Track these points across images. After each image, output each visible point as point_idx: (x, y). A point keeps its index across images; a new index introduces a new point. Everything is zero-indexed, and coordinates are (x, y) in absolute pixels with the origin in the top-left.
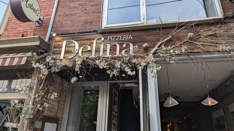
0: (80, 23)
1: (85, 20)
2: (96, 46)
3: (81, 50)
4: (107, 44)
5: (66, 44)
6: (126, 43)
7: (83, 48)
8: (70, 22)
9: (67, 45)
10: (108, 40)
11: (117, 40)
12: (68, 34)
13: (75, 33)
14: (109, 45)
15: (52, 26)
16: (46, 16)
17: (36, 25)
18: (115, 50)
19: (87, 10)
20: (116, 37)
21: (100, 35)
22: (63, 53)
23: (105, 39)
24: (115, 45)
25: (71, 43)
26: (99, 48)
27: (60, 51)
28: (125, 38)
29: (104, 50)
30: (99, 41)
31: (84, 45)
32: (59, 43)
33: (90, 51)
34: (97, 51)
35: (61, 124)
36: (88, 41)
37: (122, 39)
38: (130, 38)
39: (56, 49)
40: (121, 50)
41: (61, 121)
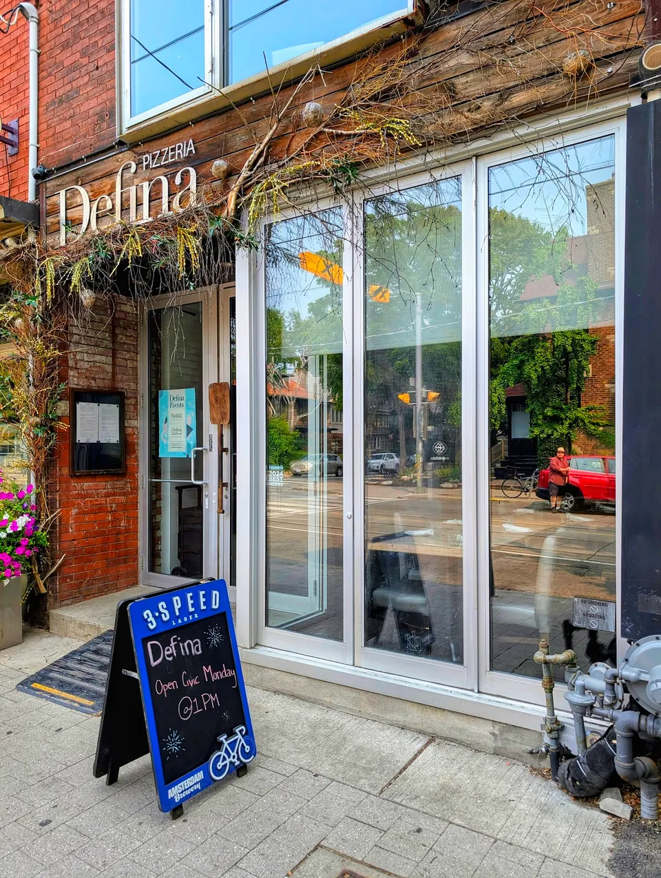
0: (90, 120)
1: (98, 108)
2: (122, 193)
3: (96, 213)
4: (141, 182)
5: (67, 199)
6: (180, 172)
7: (98, 206)
8: (68, 124)
9: (69, 202)
10: (144, 169)
11: (162, 163)
12: (72, 166)
13: (82, 160)
14: (147, 183)
15: (38, 148)
16: (23, 116)
17: (9, 151)
18: (159, 199)
19: (100, 69)
20: (161, 154)
21: (128, 154)
22: (63, 229)
23: (139, 164)
24: (159, 182)
25: (75, 193)
26: (128, 200)
27: (59, 223)
28: (180, 151)
29: (139, 204)
30: (127, 175)
31: (99, 194)
32: (54, 199)
33: (112, 211)
34: (125, 209)
35: (135, 405)
36: (107, 181)
37: (173, 157)
38: (189, 149)
39: (50, 220)
40: (171, 194)
41: (136, 398)
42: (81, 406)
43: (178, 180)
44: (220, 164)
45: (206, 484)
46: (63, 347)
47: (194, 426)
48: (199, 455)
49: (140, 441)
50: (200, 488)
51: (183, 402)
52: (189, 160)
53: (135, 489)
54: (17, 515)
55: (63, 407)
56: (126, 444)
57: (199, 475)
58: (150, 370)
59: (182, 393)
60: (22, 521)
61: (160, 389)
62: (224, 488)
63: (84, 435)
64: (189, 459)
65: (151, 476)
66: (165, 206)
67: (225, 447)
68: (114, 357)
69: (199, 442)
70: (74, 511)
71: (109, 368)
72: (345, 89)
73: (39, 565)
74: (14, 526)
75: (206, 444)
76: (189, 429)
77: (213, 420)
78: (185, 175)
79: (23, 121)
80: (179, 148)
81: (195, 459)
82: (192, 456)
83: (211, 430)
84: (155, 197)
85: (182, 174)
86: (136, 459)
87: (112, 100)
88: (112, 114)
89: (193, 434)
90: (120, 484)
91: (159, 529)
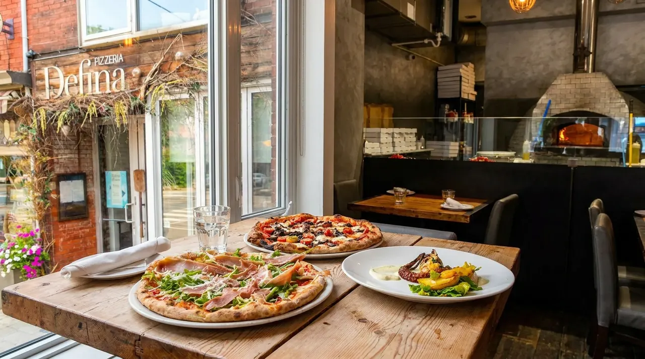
0: (61, 30)
1: (66, 24)
2: (83, 75)
3: (68, 83)
4: (94, 71)
5: (49, 73)
7: (69, 80)
8: (47, 29)
9: (50, 75)
10: (95, 65)
11: (105, 64)
13: (57, 52)
14: (98, 72)
15: (28, 39)
16: (16, 17)
17: (7, 36)
18: (104, 82)
19: (67, 2)
20: (105, 58)
21: (86, 55)
22: (47, 90)
23: (92, 61)
24: (104, 73)
25: (54, 71)
26: (87, 80)
27: (44, 85)
28: (115, 59)
29: (93, 83)
30: (85, 66)
31: (69, 73)
32: (41, 72)
33: (78, 85)
34: (85, 84)
35: (93, 179)
36: (74, 68)
37: (112, 61)
38: (120, 59)
39: (39, 83)
40: (111, 80)
41: (93, 175)
42: (62, 183)
43: (114, 74)
44: (136, 71)
45: (134, 222)
46: (51, 154)
47: (126, 191)
48: (129, 207)
49: (96, 198)
50: (131, 224)
51: (120, 178)
52: (120, 64)
53: (94, 224)
54: (32, 245)
55: (52, 186)
56: (88, 201)
57: (130, 217)
58: (100, 159)
59: (118, 173)
60: (35, 248)
61: (106, 170)
62: (143, 225)
63: (64, 199)
64: (123, 209)
65: (103, 217)
66: (108, 86)
67: (143, 203)
68: (79, 154)
69: (129, 200)
70: (62, 240)
71: (77, 160)
72: (194, 45)
73: (44, 269)
74: (31, 251)
75: (133, 201)
76: (123, 193)
77: (137, 190)
78: (118, 72)
79: (16, 21)
80: (115, 58)
81: (127, 210)
82: (126, 208)
83: (135, 194)
84: (102, 80)
85: (116, 71)
86: (94, 208)
87: (75, 21)
88: (75, 29)
89: (126, 195)
90: (85, 222)
91: (109, 244)
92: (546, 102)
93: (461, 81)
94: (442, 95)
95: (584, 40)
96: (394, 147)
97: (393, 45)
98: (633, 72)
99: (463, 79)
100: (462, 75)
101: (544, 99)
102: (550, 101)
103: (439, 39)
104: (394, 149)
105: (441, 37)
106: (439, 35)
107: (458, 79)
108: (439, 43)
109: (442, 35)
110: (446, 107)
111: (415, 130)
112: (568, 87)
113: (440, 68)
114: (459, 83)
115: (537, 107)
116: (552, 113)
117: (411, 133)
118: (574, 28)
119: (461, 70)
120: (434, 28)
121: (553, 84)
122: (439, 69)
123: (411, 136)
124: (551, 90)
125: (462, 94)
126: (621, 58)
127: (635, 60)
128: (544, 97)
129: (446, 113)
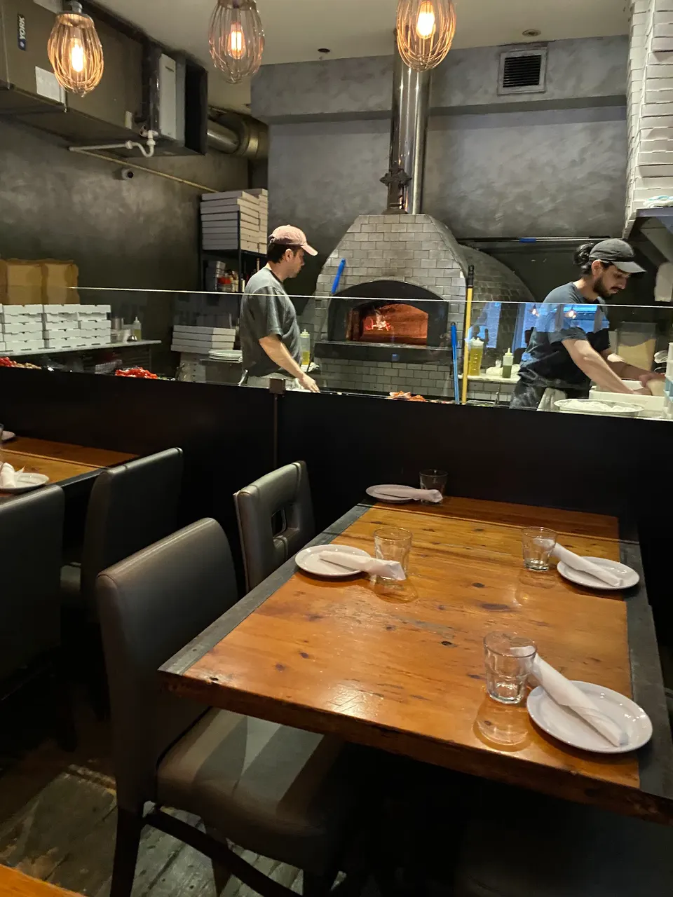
92: (338, 263)
93: (239, 219)
94: (208, 245)
95: (403, 159)
96: (46, 339)
97: (72, 149)
98: (499, 215)
99: (242, 216)
100: (242, 209)
101: (334, 259)
102: (344, 262)
103: (152, 143)
104: (46, 344)
105: (155, 138)
106: (151, 134)
107: (235, 216)
108: (152, 150)
109: (156, 133)
110: (218, 266)
111: (107, 308)
112: (374, 238)
113: (205, 197)
114: (236, 222)
115: (324, 271)
116: (348, 283)
117: (99, 314)
118: (388, 136)
119: (240, 202)
120: (136, 121)
121: (348, 231)
122: (203, 199)
123: (99, 319)
124: (346, 242)
125: (242, 242)
126: (480, 192)
127: (501, 196)
128: (333, 255)
129: (218, 276)
